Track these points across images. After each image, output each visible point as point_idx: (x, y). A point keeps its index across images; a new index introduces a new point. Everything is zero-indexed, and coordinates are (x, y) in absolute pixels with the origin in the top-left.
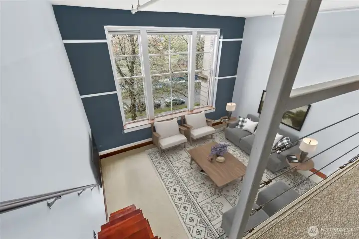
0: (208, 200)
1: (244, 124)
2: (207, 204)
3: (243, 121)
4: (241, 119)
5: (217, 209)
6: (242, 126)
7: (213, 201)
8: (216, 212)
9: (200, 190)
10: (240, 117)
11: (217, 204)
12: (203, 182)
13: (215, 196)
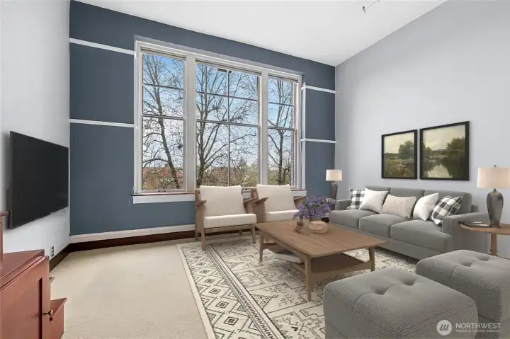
0: (291, 310)
1: (361, 199)
2: (289, 316)
3: (358, 195)
4: (355, 192)
5: (314, 325)
6: (358, 203)
7: (304, 312)
8: (312, 330)
9: (275, 293)
10: (352, 190)
11: (314, 317)
12: (282, 282)
13: (310, 304)
